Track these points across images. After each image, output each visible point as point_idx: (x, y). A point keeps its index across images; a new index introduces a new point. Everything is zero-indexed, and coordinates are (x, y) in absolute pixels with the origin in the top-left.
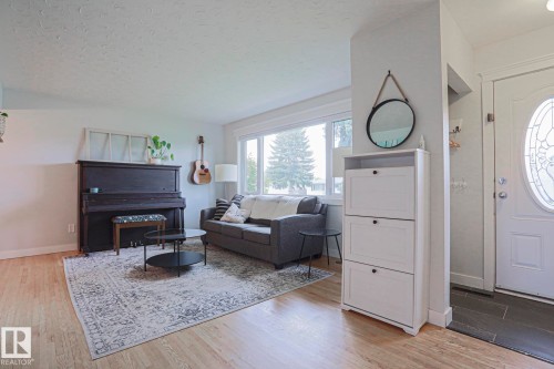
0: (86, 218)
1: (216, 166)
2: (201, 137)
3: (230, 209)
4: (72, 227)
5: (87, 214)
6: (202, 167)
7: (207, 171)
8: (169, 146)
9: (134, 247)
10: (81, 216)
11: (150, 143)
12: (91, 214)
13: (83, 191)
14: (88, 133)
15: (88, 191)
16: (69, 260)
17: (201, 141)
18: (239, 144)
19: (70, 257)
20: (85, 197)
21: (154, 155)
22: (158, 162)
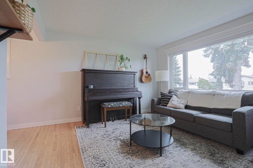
0: (87, 104)
1: (156, 72)
2: (145, 55)
3: (172, 99)
4: (79, 108)
5: (87, 101)
6: (147, 73)
7: (149, 75)
8: (129, 60)
9: (113, 121)
10: (84, 102)
11: (118, 59)
12: (90, 102)
13: (85, 87)
14: (86, 53)
15: (88, 87)
16: (79, 129)
17: (145, 57)
18: (168, 58)
19: (79, 127)
20: (86, 91)
21: (121, 65)
22: (124, 69)
